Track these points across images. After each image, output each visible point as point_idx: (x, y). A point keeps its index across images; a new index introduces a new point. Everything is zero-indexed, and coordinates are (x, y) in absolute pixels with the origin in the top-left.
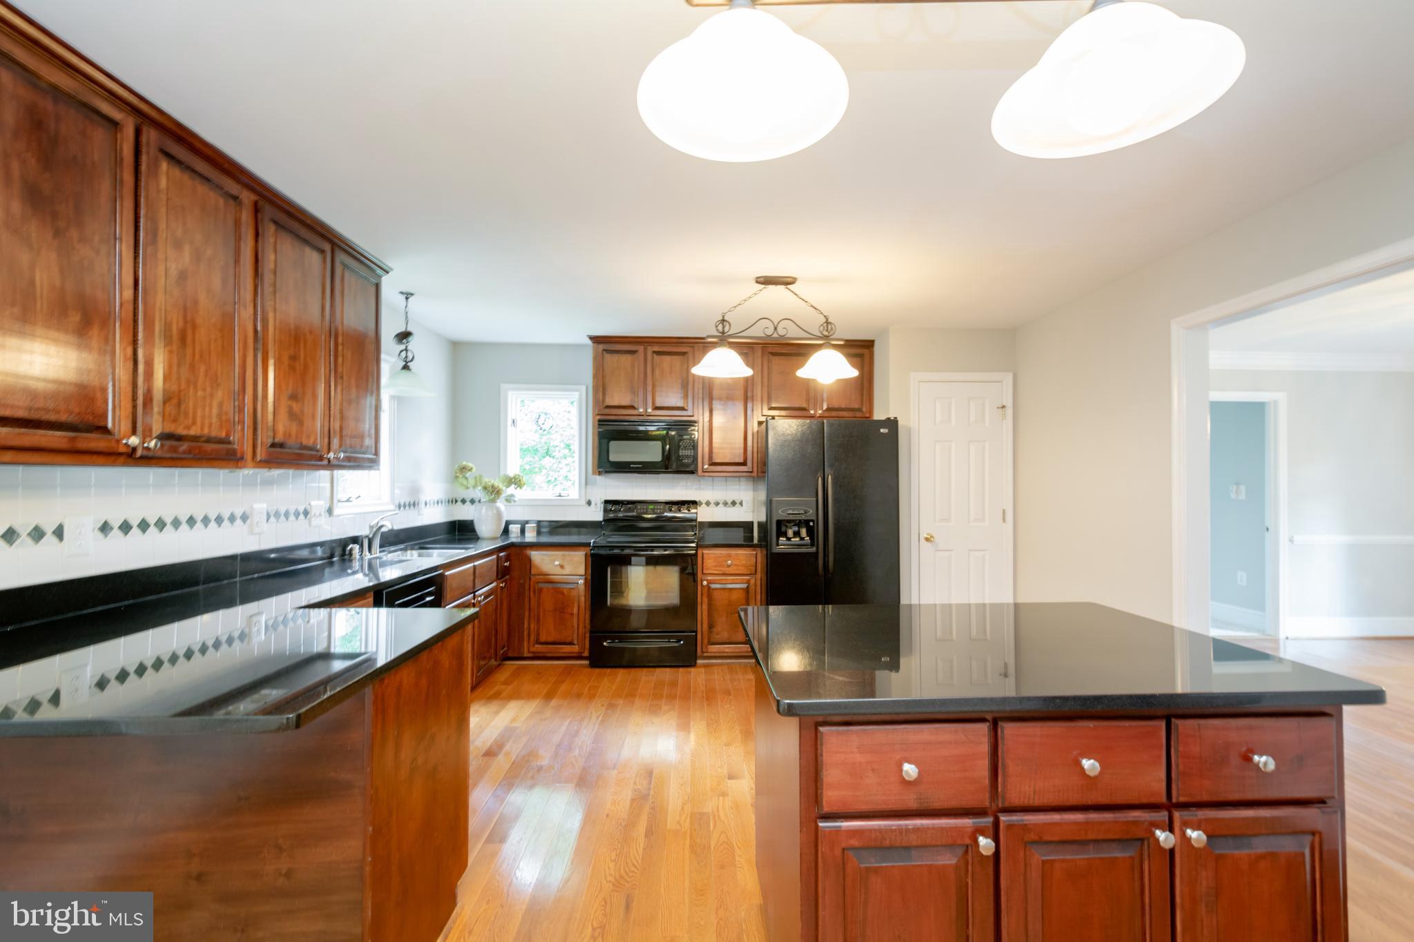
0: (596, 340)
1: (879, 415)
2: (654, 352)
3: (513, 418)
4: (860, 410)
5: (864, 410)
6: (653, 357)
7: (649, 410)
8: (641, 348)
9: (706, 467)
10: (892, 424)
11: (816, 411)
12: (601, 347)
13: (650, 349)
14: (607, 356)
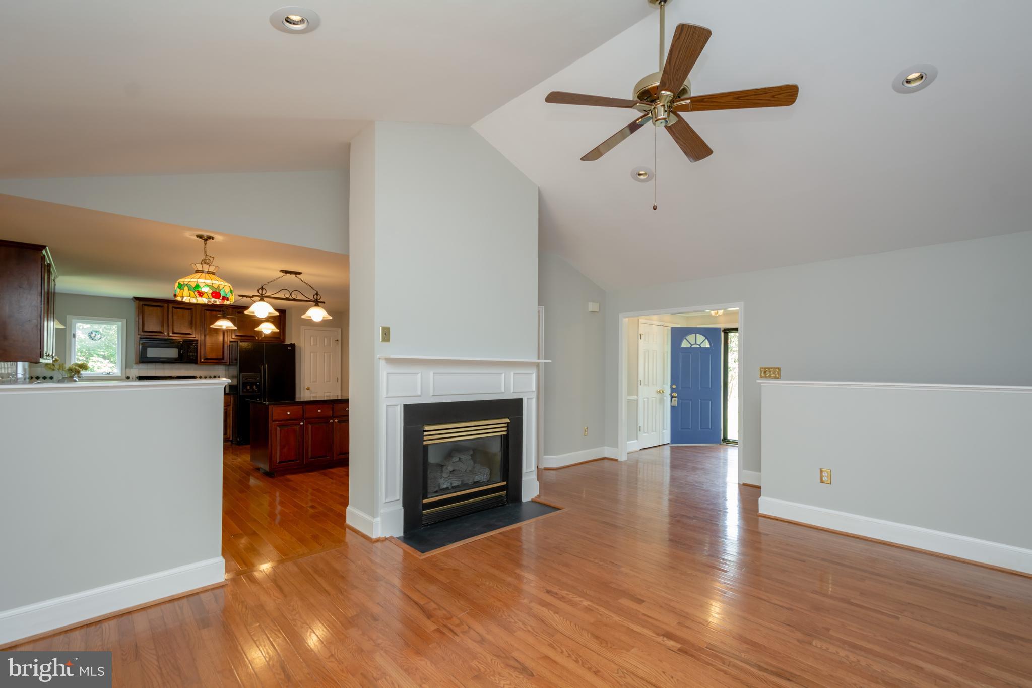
0: (136, 299)
1: (287, 342)
2: (173, 307)
3: (74, 332)
4: (279, 338)
5: (281, 338)
6: (172, 310)
7: (171, 334)
8: (166, 305)
9: (202, 360)
10: (293, 346)
11: (258, 337)
12: (141, 303)
13: (171, 306)
14: (146, 308)
